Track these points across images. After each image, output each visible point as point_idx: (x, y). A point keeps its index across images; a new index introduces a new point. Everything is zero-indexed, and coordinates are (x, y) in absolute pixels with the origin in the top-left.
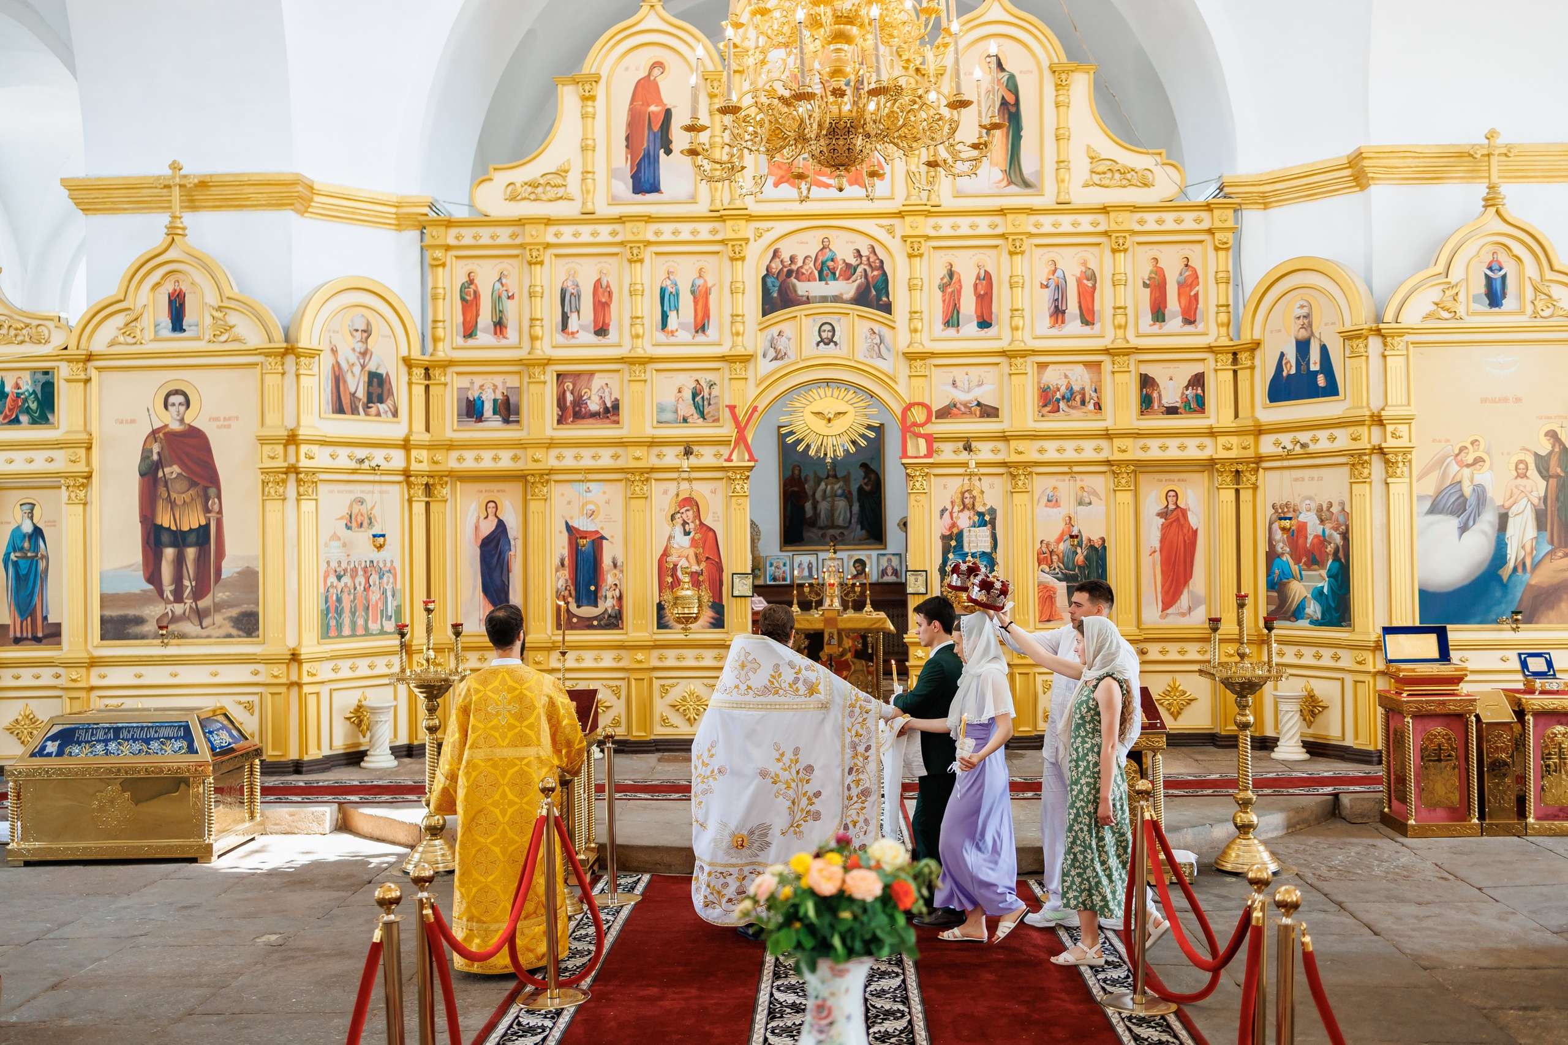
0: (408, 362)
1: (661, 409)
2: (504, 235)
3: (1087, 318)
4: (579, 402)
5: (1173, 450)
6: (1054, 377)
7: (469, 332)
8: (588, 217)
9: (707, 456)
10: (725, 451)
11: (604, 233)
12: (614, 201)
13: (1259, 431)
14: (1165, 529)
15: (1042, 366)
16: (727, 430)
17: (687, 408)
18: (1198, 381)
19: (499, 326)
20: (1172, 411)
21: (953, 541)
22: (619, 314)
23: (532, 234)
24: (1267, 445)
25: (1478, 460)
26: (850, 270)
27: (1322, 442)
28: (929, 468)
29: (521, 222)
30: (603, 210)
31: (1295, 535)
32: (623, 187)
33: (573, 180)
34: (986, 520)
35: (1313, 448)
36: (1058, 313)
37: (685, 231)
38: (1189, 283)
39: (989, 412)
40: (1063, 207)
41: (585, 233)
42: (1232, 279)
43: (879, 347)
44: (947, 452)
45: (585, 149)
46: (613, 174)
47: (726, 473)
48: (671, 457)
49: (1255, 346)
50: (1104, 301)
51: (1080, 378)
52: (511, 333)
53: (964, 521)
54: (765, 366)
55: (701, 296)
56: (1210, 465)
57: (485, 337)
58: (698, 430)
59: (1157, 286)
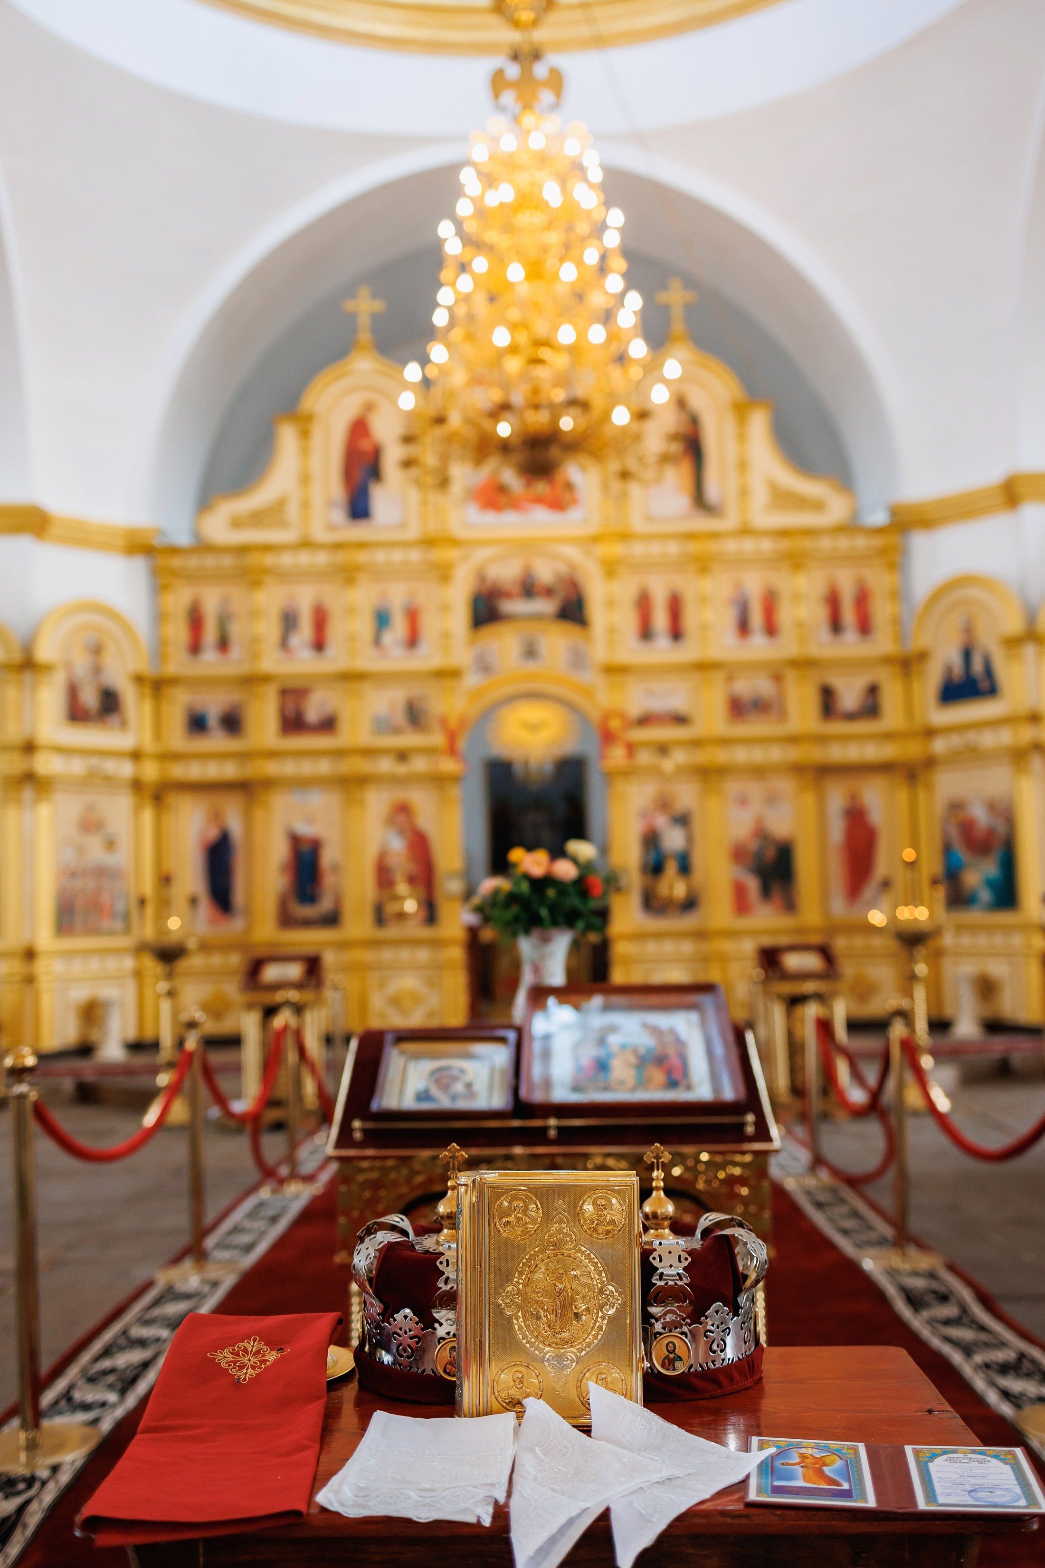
0: (139, 679)
1: (377, 720)
2: (227, 561)
3: (771, 630)
4: (300, 715)
5: (852, 753)
6: (744, 687)
7: (195, 648)
8: (306, 544)
9: (419, 764)
11: (322, 558)
12: (331, 527)
13: (930, 733)
14: (849, 829)
15: (730, 678)
16: (437, 739)
17: (400, 718)
18: (873, 690)
19: (223, 644)
20: (851, 717)
21: (651, 840)
23: (254, 559)
24: (939, 746)
26: (549, 592)
27: (988, 740)
28: (627, 773)
29: (243, 550)
30: (322, 536)
31: (967, 828)
33: (292, 512)
34: (683, 820)
35: (980, 745)
36: (744, 627)
37: (397, 556)
38: (862, 600)
39: (680, 720)
40: (746, 531)
41: (304, 559)
42: (899, 595)
43: (578, 660)
44: (645, 758)
45: (305, 479)
46: (330, 504)
47: (438, 781)
48: (386, 765)
49: (922, 656)
51: (764, 687)
53: (661, 822)
54: (472, 680)
55: (413, 616)
56: (885, 768)
57: (210, 656)
59: (833, 602)
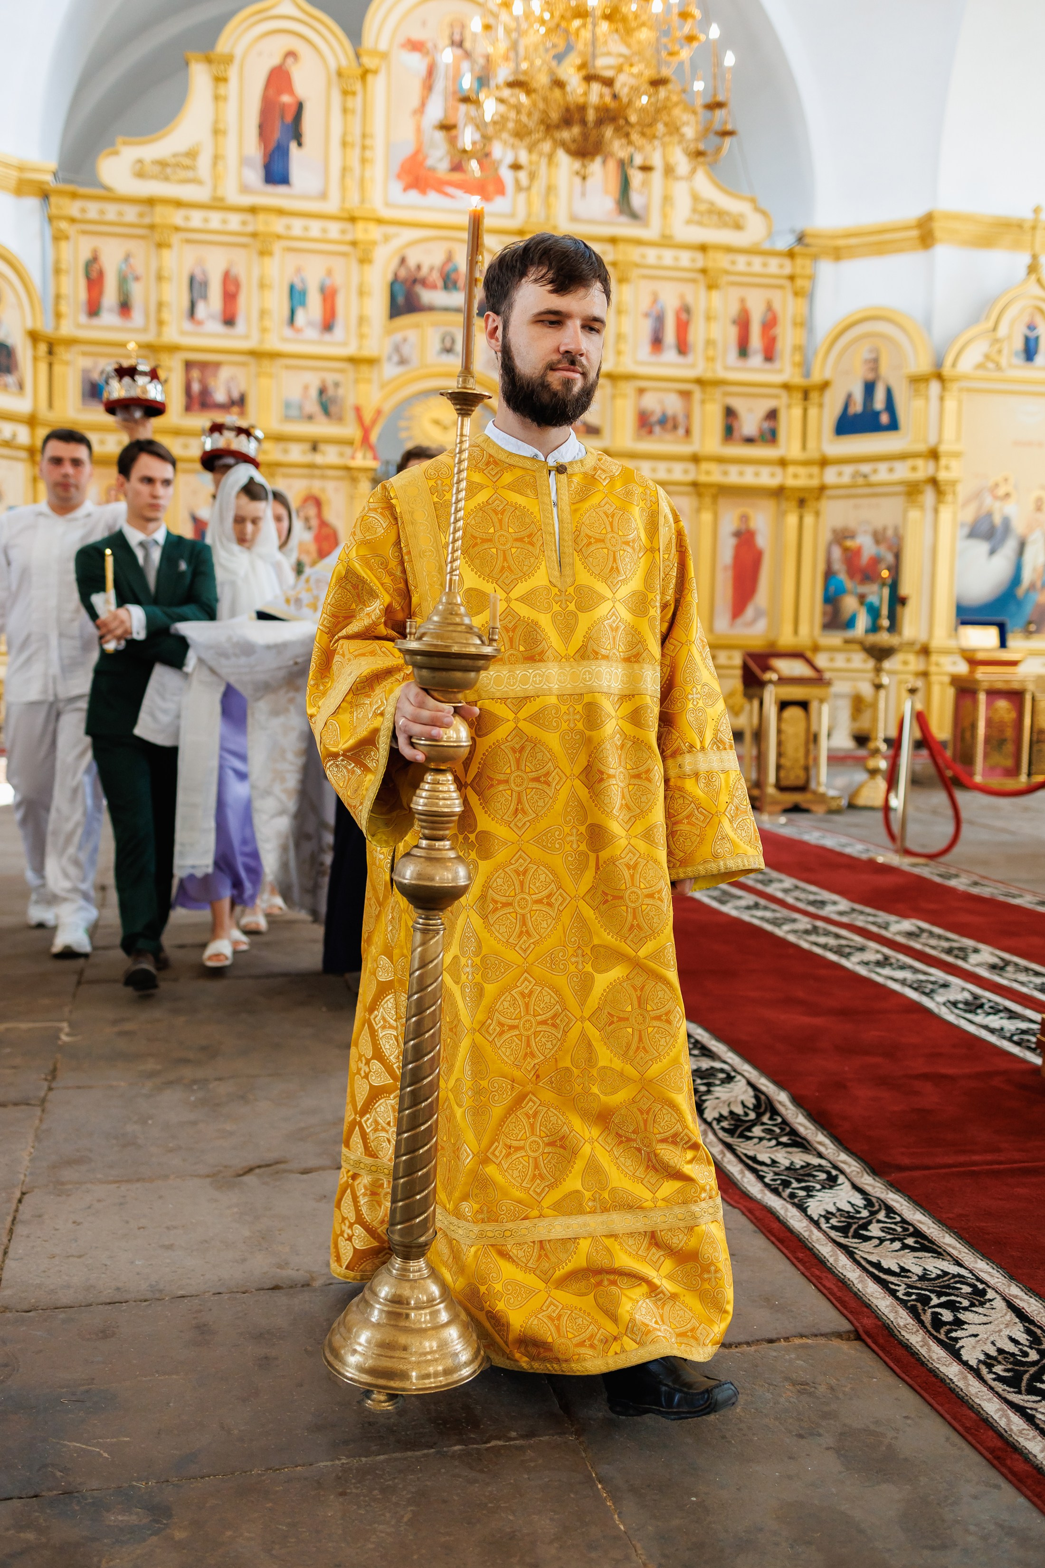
0: (34, 337)
1: (288, 405)
2: (131, 214)
3: (683, 348)
4: (205, 392)
5: (749, 477)
6: (651, 402)
7: (94, 309)
8: (217, 204)
9: (330, 456)
10: (348, 450)
11: (234, 221)
12: (245, 189)
13: (824, 462)
14: (738, 549)
15: (641, 391)
16: (350, 430)
17: (312, 406)
18: (772, 415)
19: (125, 307)
20: (749, 440)
22: (246, 304)
23: (161, 215)
24: (831, 476)
25: (1007, 495)
27: (882, 473)
29: (150, 202)
30: (234, 197)
31: (851, 557)
32: (254, 176)
33: (204, 163)
35: (874, 478)
36: (657, 342)
37: (315, 228)
38: (770, 324)
39: (591, 430)
40: (666, 242)
41: (215, 220)
42: (805, 324)
45: (217, 132)
46: (244, 161)
47: (350, 473)
48: (297, 454)
49: (824, 386)
50: (697, 334)
51: (673, 404)
52: (137, 316)
54: (389, 370)
55: (329, 296)
56: (779, 493)
57: (109, 317)
58: (322, 428)
59: (743, 324)
